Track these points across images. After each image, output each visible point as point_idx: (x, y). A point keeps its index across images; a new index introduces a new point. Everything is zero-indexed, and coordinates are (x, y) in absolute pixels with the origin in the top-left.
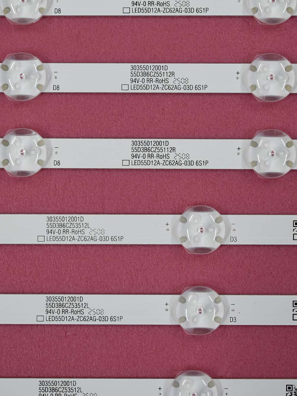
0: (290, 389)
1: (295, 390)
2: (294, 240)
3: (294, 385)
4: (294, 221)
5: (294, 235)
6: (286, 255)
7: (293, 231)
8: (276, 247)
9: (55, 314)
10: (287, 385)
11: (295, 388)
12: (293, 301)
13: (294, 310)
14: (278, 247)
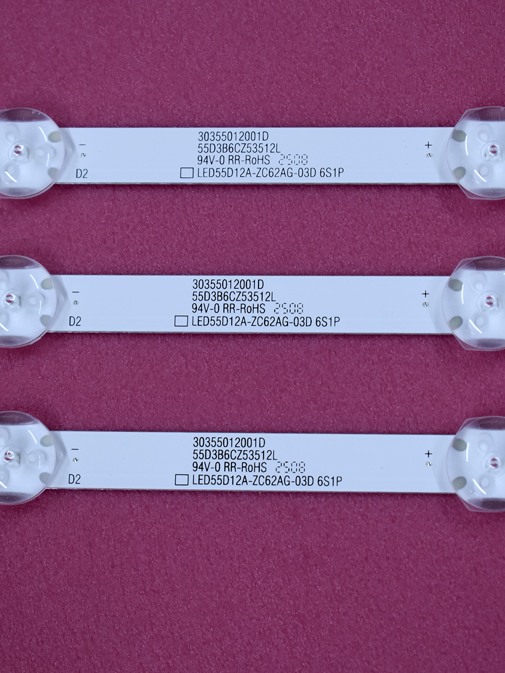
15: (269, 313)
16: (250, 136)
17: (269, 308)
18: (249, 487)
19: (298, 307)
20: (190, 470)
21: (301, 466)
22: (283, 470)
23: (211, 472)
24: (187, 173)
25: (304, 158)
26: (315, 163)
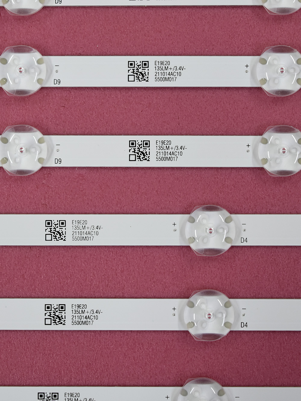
0: (42, 397)
1: (47, 398)
2: (46, 240)
3: (46, 393)
4: (46, 221)
5: (47, 235)
6: (39, 257)
7: (46, 231)
8: (28, 248)
10: (38, 393)
11: (47, 396)
12: (45, 305)
13: (46, 314)
14: (30, 248)
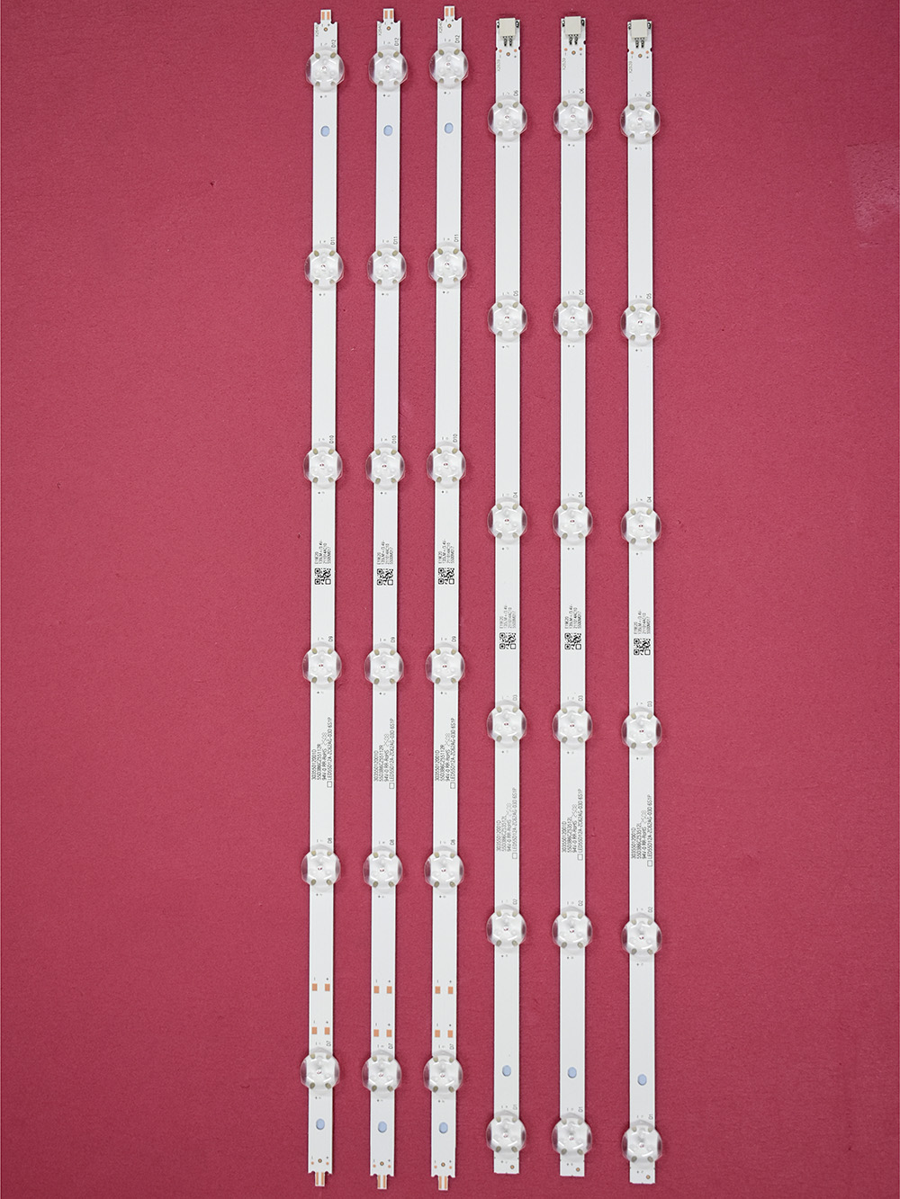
0: (637, 651)
2: (515, 648)
4: (500, 649)
5: (511, 648)
7: (508, 649)
9: (577, 844)
10: (634, 654)
11: (636, 647)
12: (565, 649)
13: (572, 648)
15: (577, 819)
16: (499, 828)
17: (574, 819)
18: (653, 834)
19: (574, 807)
20: (646, 860)
21: (643, 812)
22: (645, 820)
23: (646, 851)
24: (515, 856)
25: (508, 805)
26: (510, 800)
